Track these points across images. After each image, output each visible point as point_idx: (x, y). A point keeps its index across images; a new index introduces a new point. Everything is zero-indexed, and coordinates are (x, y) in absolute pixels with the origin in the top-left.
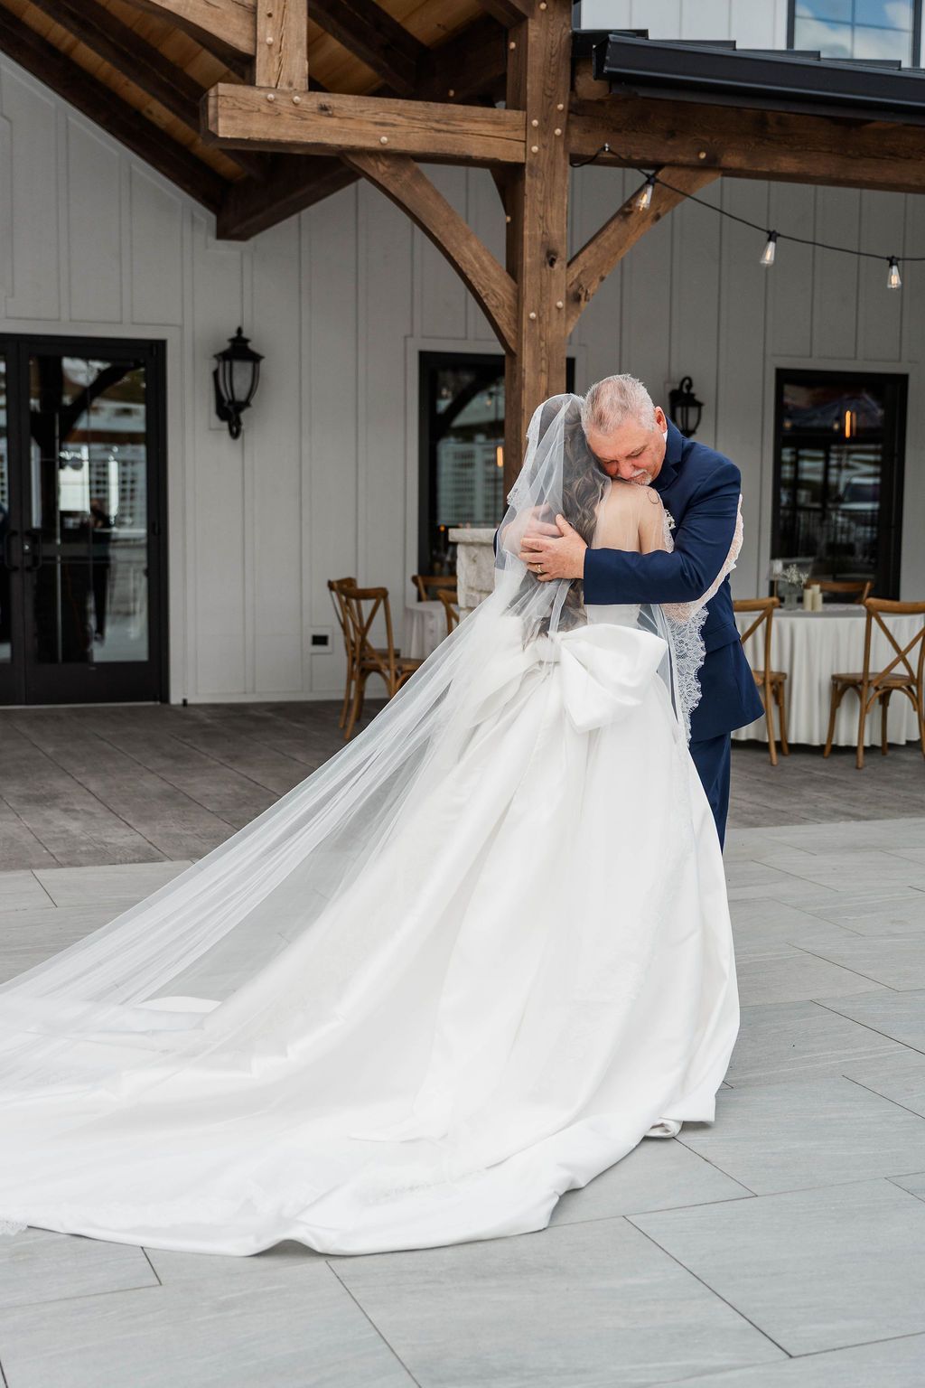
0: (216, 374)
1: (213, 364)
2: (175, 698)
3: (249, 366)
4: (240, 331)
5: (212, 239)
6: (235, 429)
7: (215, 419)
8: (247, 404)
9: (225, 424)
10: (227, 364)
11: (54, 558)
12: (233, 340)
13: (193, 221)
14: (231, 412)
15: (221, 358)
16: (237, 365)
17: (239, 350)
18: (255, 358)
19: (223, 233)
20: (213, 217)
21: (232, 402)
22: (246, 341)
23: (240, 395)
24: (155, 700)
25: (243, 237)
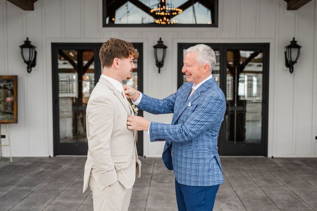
0: (286, 53)
1: (285, 49)
2: (270, 156)
3: (297, 50)
4: (294, 39)
5: (286, 10)
6: (291, 70)
7: (285, 67)
8: (296, 62)
9: (288, 69)
10: (290, 49)
11: (234, 111)
12: (292, 42)
13: (280, 5)
14: (290, 65)
15: (287, 47)
16: (293, 50)
17: (294, 45)
18: (299, 47)
19: (289, 8)
20: (286, 3)
21: (291, 61)
22: (296, 42)
23: (294, 59)
24: (263, 155)
25: (295, 9)
